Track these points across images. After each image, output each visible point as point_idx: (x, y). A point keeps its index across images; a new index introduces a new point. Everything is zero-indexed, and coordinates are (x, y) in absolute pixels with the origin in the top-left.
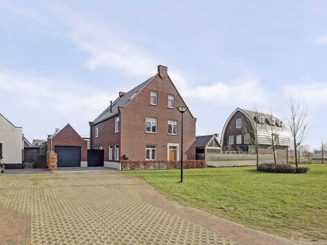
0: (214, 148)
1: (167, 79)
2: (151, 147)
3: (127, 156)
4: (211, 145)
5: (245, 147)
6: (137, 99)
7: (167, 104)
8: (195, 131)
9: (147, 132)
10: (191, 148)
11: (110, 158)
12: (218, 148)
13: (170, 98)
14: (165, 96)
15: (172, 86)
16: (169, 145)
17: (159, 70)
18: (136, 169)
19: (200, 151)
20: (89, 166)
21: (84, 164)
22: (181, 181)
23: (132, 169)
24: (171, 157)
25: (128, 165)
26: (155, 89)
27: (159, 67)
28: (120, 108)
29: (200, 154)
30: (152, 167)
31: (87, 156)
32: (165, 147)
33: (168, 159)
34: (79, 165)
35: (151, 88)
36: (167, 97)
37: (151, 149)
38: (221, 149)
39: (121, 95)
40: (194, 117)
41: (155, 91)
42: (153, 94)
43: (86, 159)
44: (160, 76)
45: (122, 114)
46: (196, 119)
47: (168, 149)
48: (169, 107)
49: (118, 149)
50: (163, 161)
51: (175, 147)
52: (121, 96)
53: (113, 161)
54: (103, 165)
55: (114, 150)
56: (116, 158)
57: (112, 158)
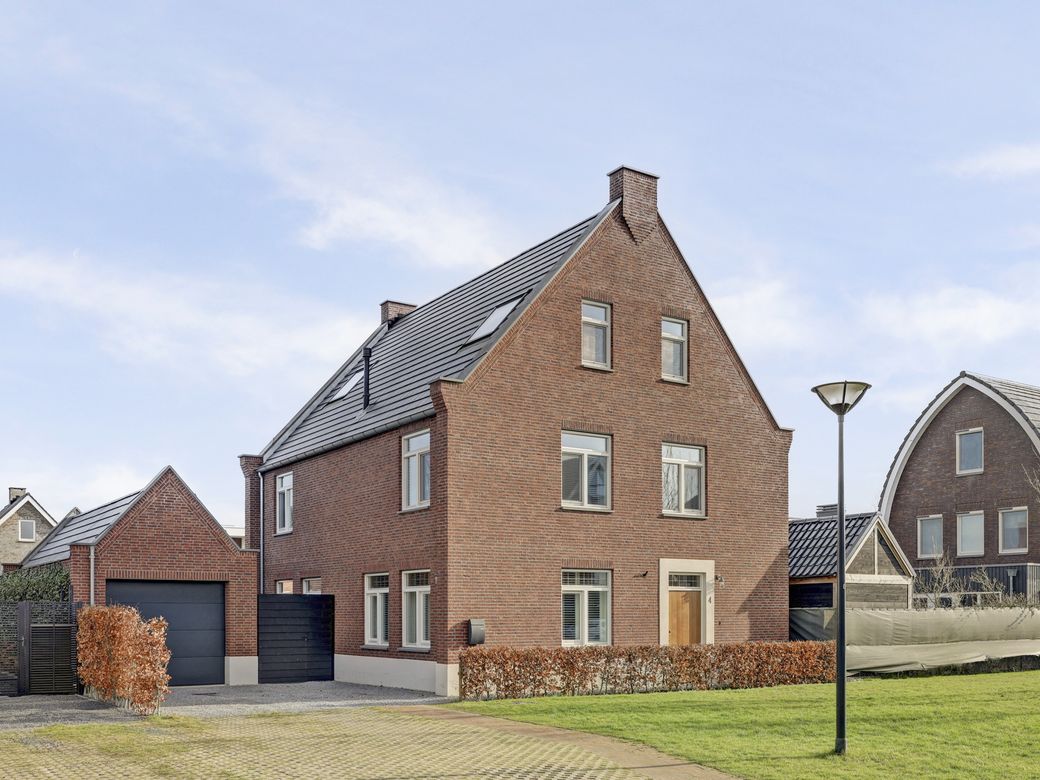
0: (876, 579)
1: (656, 235)
2: (587, 578)
3: (478, 626)
4: (865, 564)
5: (1011, 574)
6: (519, 340)
7: (655, 361)
8: (785, 495)
9: (566, 504)
10: (767, 581)
11: (374, 638)
12: (897, 579)
13: (672, 330)
14: (648, 322)
15: (678, 268)
16: (669, 566)
17: (617, 192)
18: (528, 691)
19: (809, 593)
20: (265, 677)
21: (242, 668)
22: (840, 749)
23: (512, 692)
24: (675, 629)
25: (492, 671)
26: (602, 286)
27: (617, 175)
28: (444, 389)
29: (809, 613)
30: (598, 681)
31: (254, 630)
32: (648, 575)
33: (665, 641)
34: (220, 678)
35: (584, 285)
36: (659, 325)
37: (586, 589)
38: (908, 582)
39: (392, 315)
40: (782, 425)
41: (600, 299)
42: (593, 315)
43: (253, 643)
44: (623, 222)
45: (455, 420)
46: (789, 432)
47: (665, 588)
48: (665, 377)
49: (422, 591)
50: (646, 651)
51: (693, 580)
52: (392, 323)
53: (394, 651)
54: (330, 674)
55: (401, 597)
56: (413, 639)
57: (386, 638)
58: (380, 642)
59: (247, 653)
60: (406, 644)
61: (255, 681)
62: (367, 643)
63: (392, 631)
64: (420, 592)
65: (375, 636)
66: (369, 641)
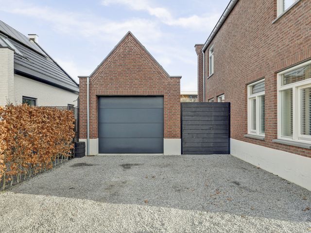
11: (254, 130)
31: (179, 123)
34: (162, 150)
43: (178, 131)
54: (227, 150)
55: (276, 96)
56: (289, 132)
57: (264, 129)
58: (259, 133)
59: (174, 137)
60: (280, 136)
61: (179, 153)
62: (249, 132)
63: (268, 124)
64: (297, 87)
65: (255, 128)
66: (250, 131)
